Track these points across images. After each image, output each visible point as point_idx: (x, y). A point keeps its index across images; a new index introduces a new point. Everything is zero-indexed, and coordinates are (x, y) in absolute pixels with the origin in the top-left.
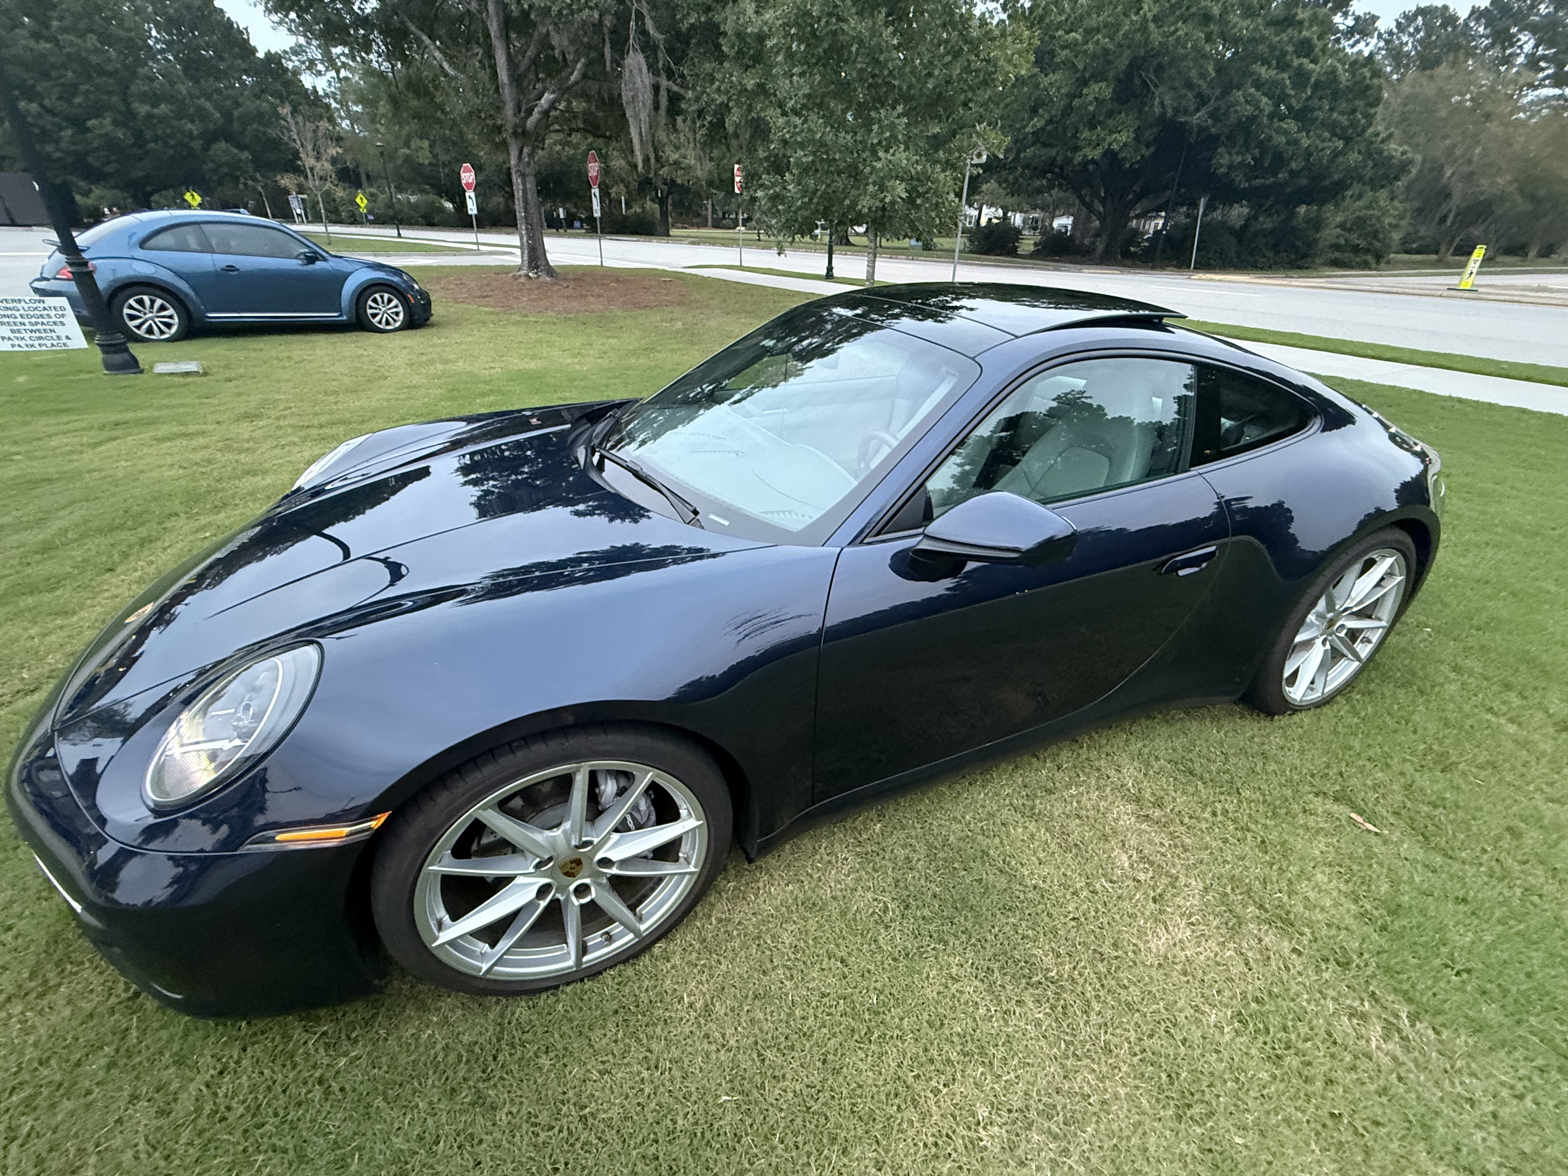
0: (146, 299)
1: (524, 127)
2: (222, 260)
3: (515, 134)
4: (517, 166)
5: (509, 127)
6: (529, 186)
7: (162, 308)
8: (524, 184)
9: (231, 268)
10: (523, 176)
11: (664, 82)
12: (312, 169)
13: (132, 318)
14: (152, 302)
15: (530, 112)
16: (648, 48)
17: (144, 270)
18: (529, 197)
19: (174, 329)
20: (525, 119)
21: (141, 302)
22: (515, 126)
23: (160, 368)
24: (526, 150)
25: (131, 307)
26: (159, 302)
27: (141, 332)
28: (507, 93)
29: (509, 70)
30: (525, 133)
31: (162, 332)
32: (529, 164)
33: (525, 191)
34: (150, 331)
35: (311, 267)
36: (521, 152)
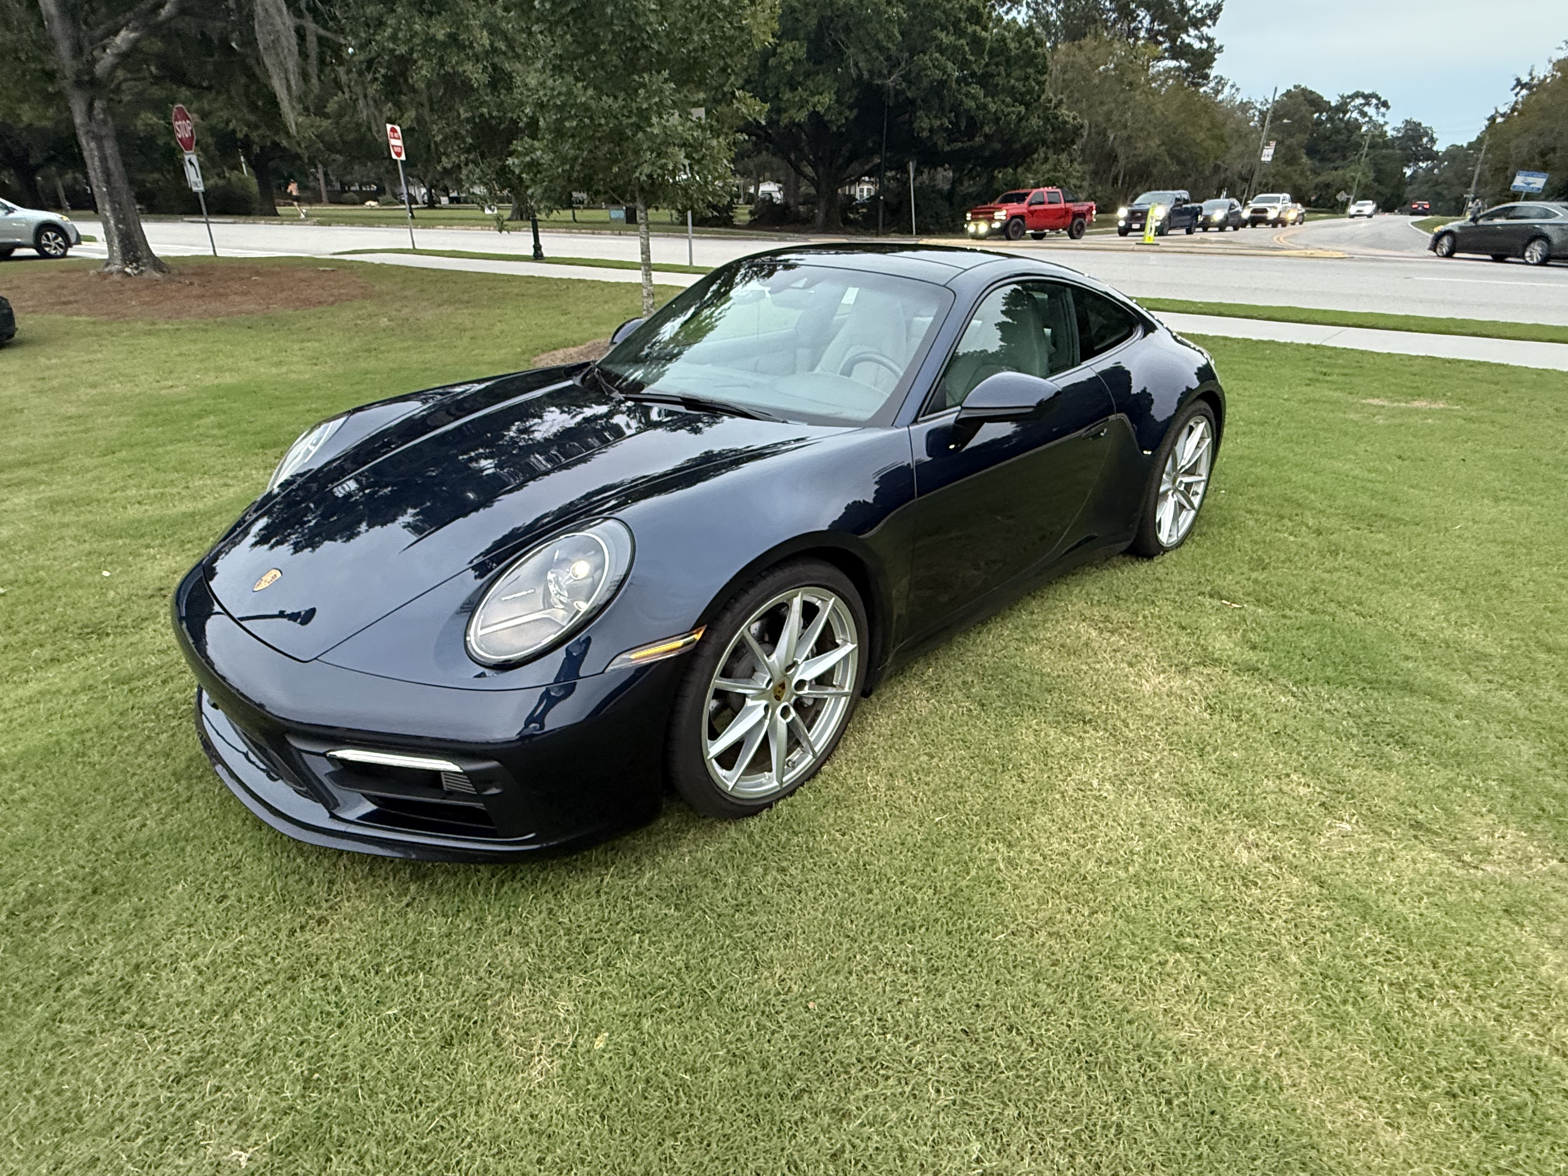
1: (91, 73)
3: (79, 84)
4: (86, 125)
5: (68, 73)
6: (109, 152)
8: (101, 148)
10: (98, 139)
15: (98, 55)
18: (111, 164)
20: (92, 63)
22: (78, 74)
24: (98, 104)
30: (93, 82)
32: (105, 122)
33: (103, 159)
36: (90, 107)
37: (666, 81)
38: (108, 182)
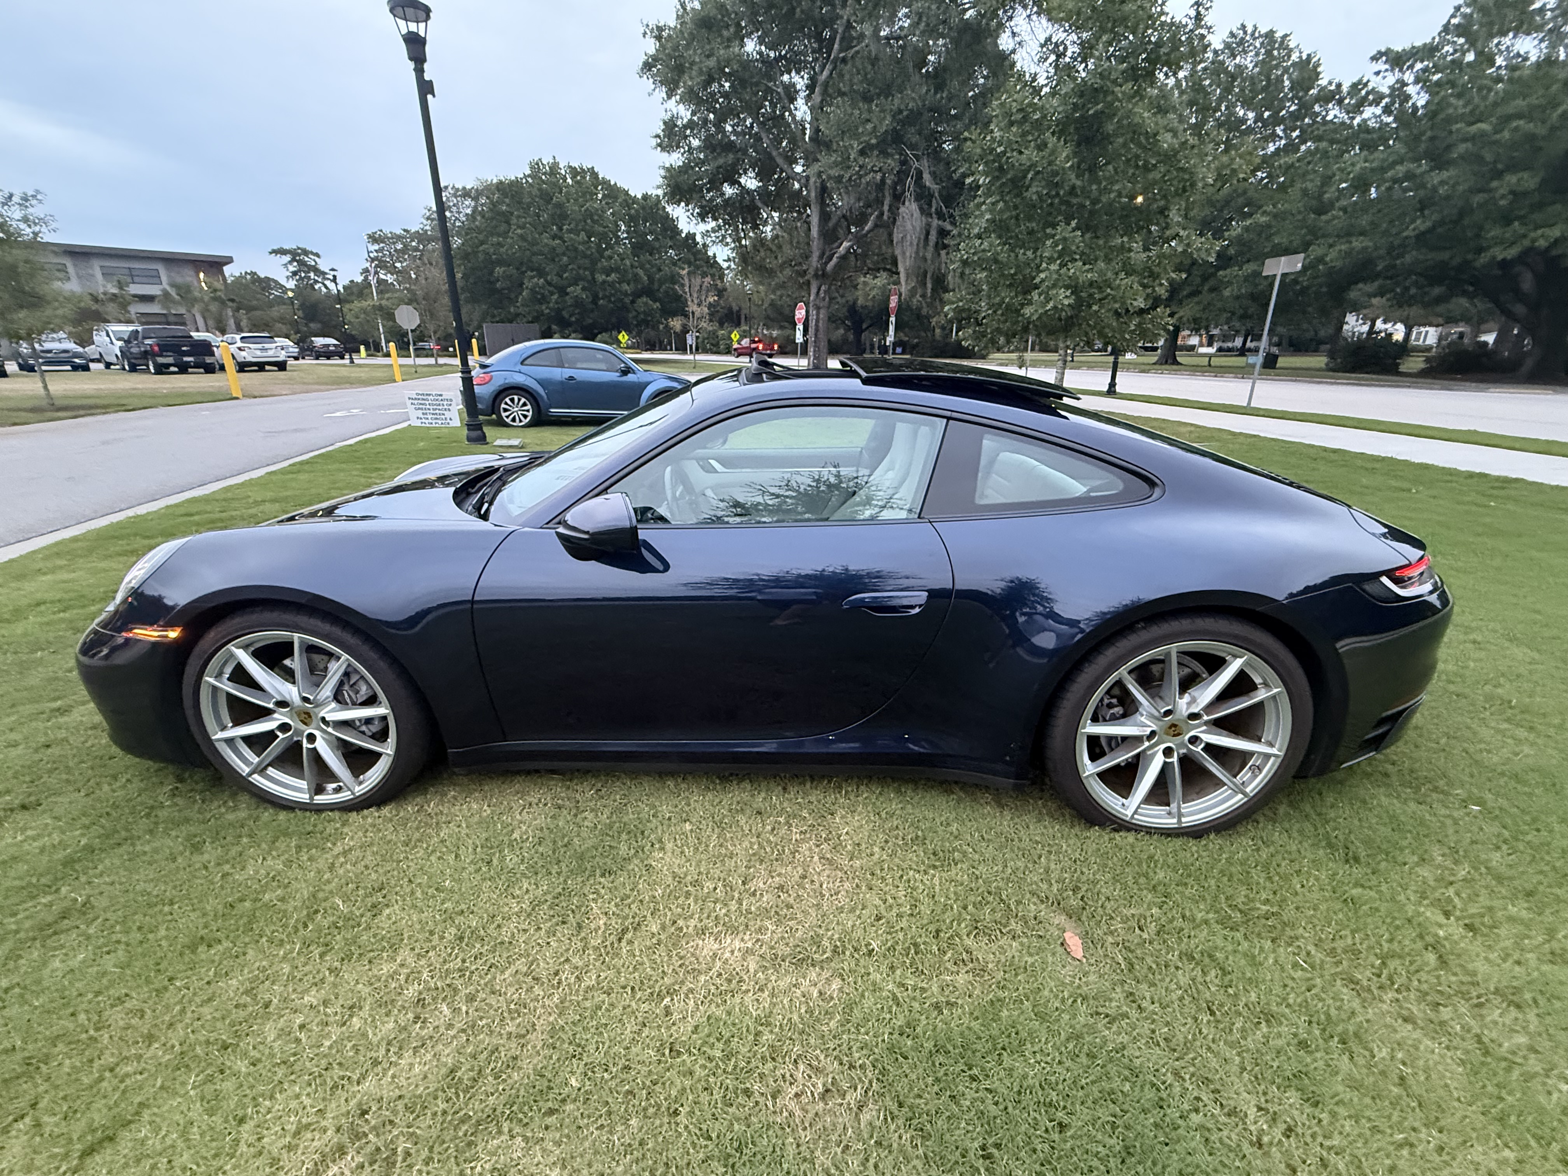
0: (516, 398)
1: (824, 270)
2: (567, 373)
3: (816, 276)
4: (815, 300)
5: (811, 271)
6: (821, 316)
7: (524, 404)
8: (818, 314)
9: (571, 378)
10: (818, 309)
11: (935, 222)
12: (693, 313)
13: (505, 410)
14: (519, 400)
15: (830, 258)
16: (923, 197)
17: (519, 379)
18: (820, 325)
19: (528, 419)
20: (826, 263)
21: (512, 400)
22: (817, 270)
23: (498, 442)
24: (823, 288)
25: (506, 403)
26: (523, 400)
27: (508, 420)
28: (816, 246)
29: (819, 226)
30: (824, 275)
31: (521, 421)
32: (824, 298)
33: (817, 321)
34: (514, 420)
35: (624, 378)
36: (819, 289)
37: (1074, 230)
38: (816, 335)
